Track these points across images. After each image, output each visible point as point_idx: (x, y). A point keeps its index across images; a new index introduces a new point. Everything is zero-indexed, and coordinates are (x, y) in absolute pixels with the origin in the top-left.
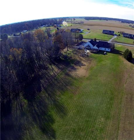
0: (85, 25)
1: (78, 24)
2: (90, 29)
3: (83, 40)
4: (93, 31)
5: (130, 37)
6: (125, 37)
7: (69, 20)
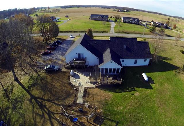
0: (62, 12)
1: (53, 13)
2: (68, 16)
3: (61, 35)
4: (75, 18)
5: (133, 22)
6: (125, 22)
7: (42, 10)
